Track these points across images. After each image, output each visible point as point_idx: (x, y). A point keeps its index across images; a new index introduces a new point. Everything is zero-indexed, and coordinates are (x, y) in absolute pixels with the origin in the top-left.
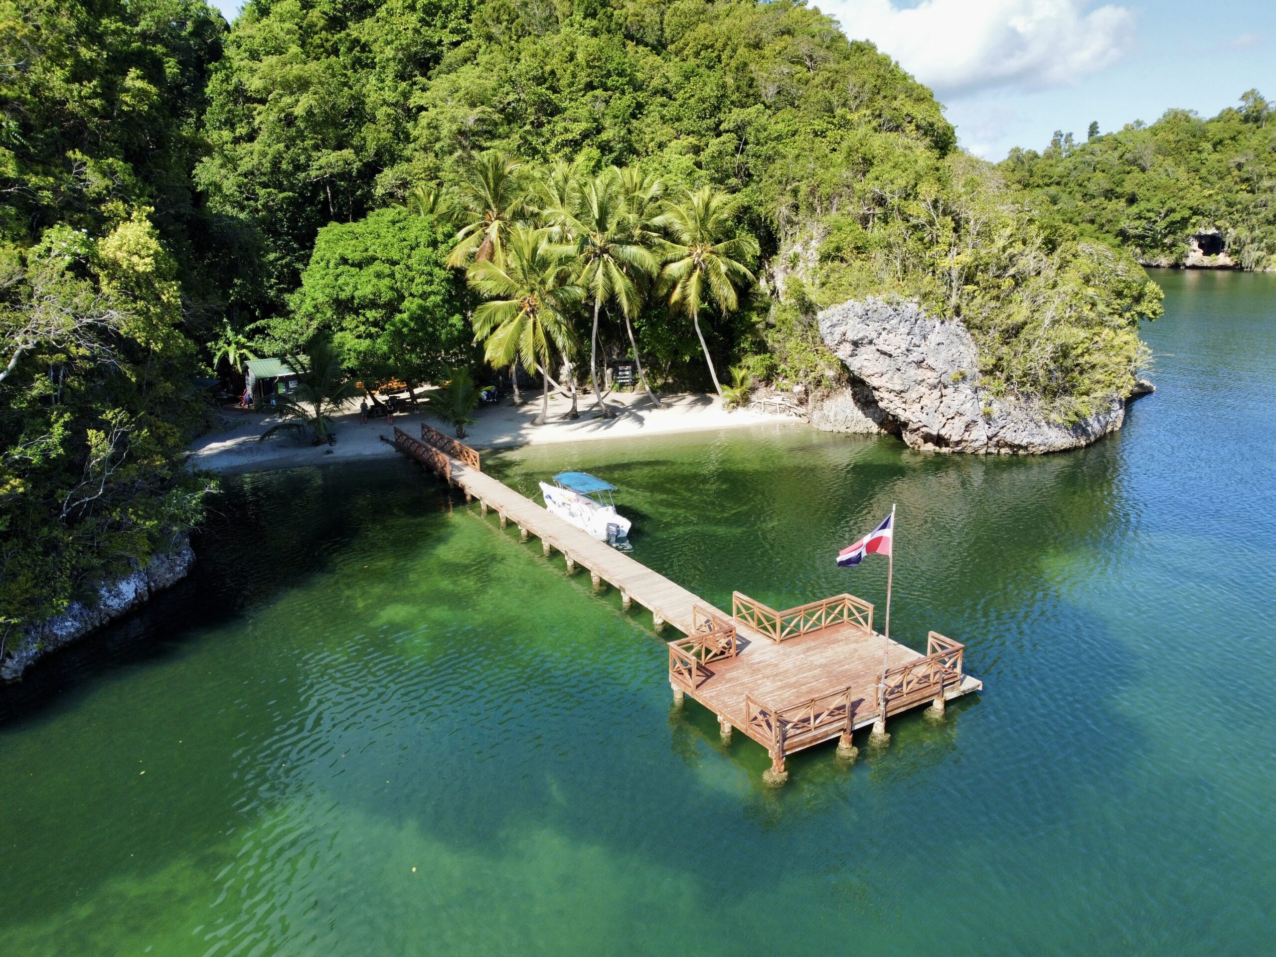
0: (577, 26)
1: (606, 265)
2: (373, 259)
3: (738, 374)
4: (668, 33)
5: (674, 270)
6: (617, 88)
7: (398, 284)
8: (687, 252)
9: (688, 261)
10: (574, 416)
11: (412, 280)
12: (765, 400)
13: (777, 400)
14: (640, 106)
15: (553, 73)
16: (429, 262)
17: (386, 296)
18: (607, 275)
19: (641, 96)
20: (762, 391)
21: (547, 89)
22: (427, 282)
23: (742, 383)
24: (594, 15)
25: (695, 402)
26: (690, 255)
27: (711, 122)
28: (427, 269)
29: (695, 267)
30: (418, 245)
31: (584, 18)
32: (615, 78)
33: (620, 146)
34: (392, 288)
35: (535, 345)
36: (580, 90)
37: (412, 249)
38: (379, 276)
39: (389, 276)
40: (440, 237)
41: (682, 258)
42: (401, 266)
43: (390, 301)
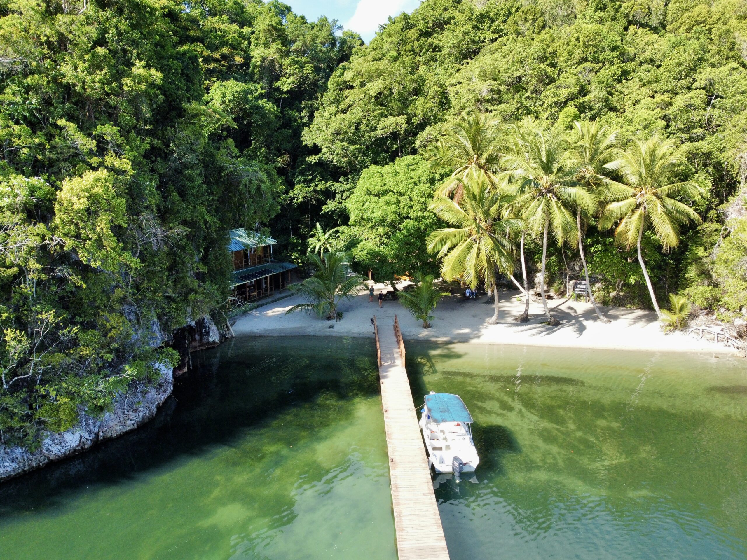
0: (588, 18)
1: (548, 205)
2: (387, 192)
3: (677, 300)
4: (669, 18)
5: (615, 208)
6: (608, 60)
7: (401, 210)
8: (631, 194)
9: (631, 200)
10: (525, 320)
11: (411, 207)
12: (703, 327)
13: (717, 329)
14: (625, 73)
15: (555, 53)
16: (424, 194)
17: (391, 218)
18: (548, 212)
19: (628, 66)
20: (703, 319)
21: (548, 65)
22: (421, 210)
23: (681, 310)
24: (604, 9)
25: (641, 318)
26: (634, 196)
27: (685, 82)
28: (423, 200)
29: (638, 206)
30: (420, 182)
31: (595, 12)
32: (607, 52)
33: (599, 105)
34: (396, 213)
35: (477, 266)
36: (574, 64)
37: (415, 184)
38: (388, 203)
39: (395, 204)
40: (438, 176)
41: (626, 198)
42: (406, 197)
43: (394, 221)
